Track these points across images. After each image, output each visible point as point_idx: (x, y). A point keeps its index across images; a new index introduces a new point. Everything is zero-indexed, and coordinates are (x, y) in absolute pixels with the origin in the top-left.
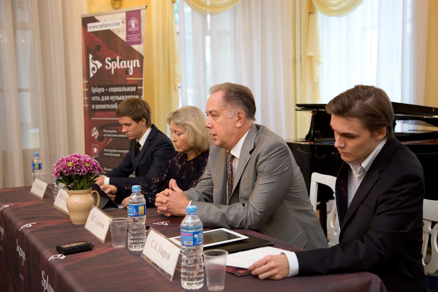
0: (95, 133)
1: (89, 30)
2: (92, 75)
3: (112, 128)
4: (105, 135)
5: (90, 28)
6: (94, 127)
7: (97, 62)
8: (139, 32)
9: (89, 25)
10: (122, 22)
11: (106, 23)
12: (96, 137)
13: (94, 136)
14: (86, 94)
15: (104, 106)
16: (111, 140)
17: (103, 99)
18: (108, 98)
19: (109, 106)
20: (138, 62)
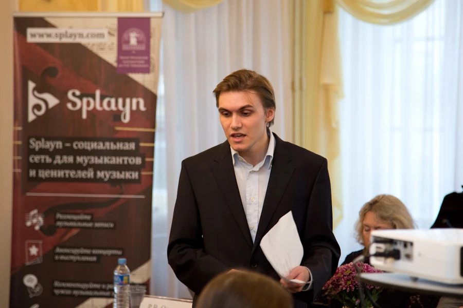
0: (35, 221)
1: (30, 39)
2: (31, 117)
3: (79, 211)
4: (59, 224)
5: (33, 36)
6: (32, 209)
7: (47, 96)
8: (147, 52)
9: (30, 31)
10: (110, 33)
11: (70, 31)
12: (37, 228)
13: (33, 226)
14: (17, 150)
15: (61, 174)
16: (75, 232)
17: (58, 160)
18: (71, 159)
19: (72, 174)
20: (142, 102)
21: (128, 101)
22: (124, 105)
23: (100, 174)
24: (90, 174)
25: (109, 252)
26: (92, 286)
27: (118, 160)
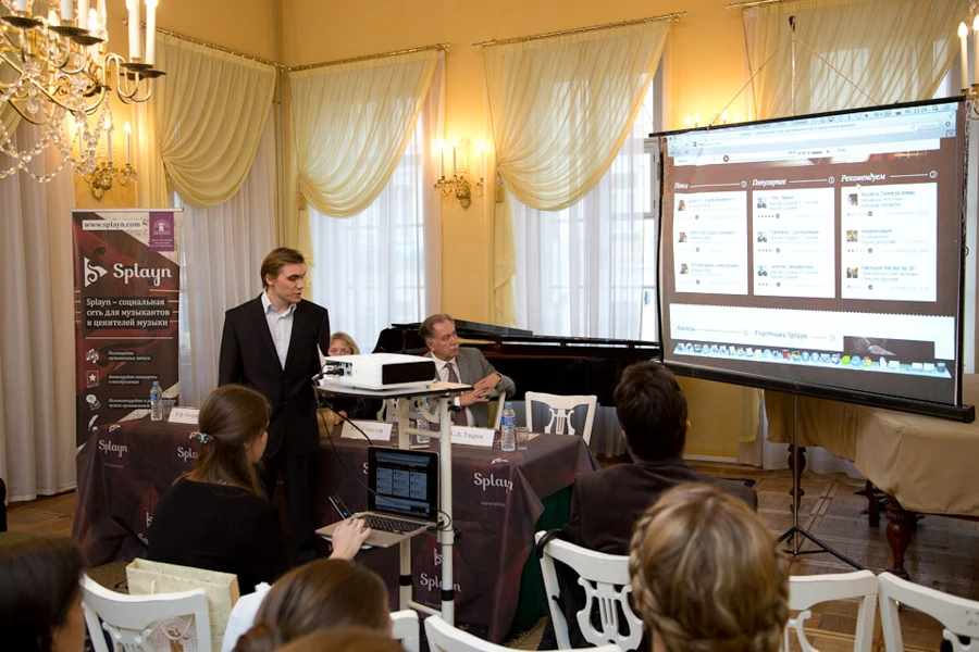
0: (92, 357)
1: (84, 228)
2: (87, 283)
3: (125, 349)
4: (111, 358)
5: (87, 225)
6: (90, 349)
7: (97, 268)
8: (172, 236)
9: (84, 222)
10: (144, 223)
11: (116, 222)
12: (94, 362)
13: (91, 360)
14: (77, 307)
15: (110, 323)
16: (122, 364)
17: (108, 313)
18: (117, 313)
19: (119, 323)
20: (169, 271)
21: (158, 271)
22: (156, 274)
23: (139, 323)
24: (132, 323)
25: (149, 377)
26: (136, 401)
27: (153, 313)
